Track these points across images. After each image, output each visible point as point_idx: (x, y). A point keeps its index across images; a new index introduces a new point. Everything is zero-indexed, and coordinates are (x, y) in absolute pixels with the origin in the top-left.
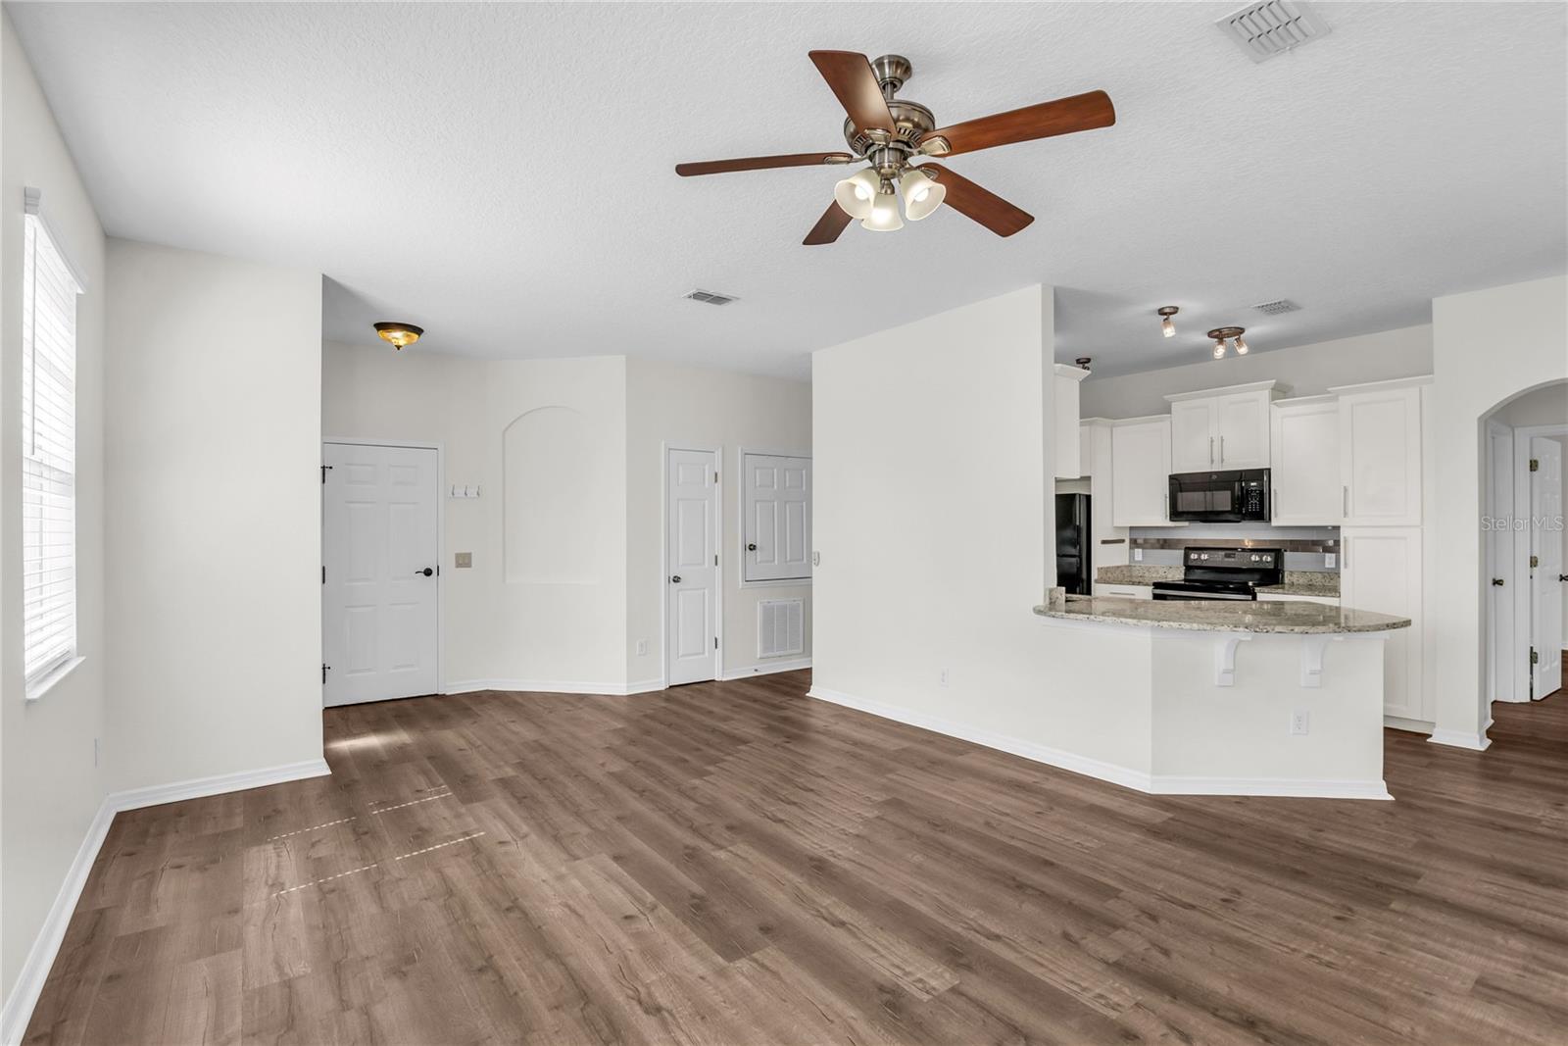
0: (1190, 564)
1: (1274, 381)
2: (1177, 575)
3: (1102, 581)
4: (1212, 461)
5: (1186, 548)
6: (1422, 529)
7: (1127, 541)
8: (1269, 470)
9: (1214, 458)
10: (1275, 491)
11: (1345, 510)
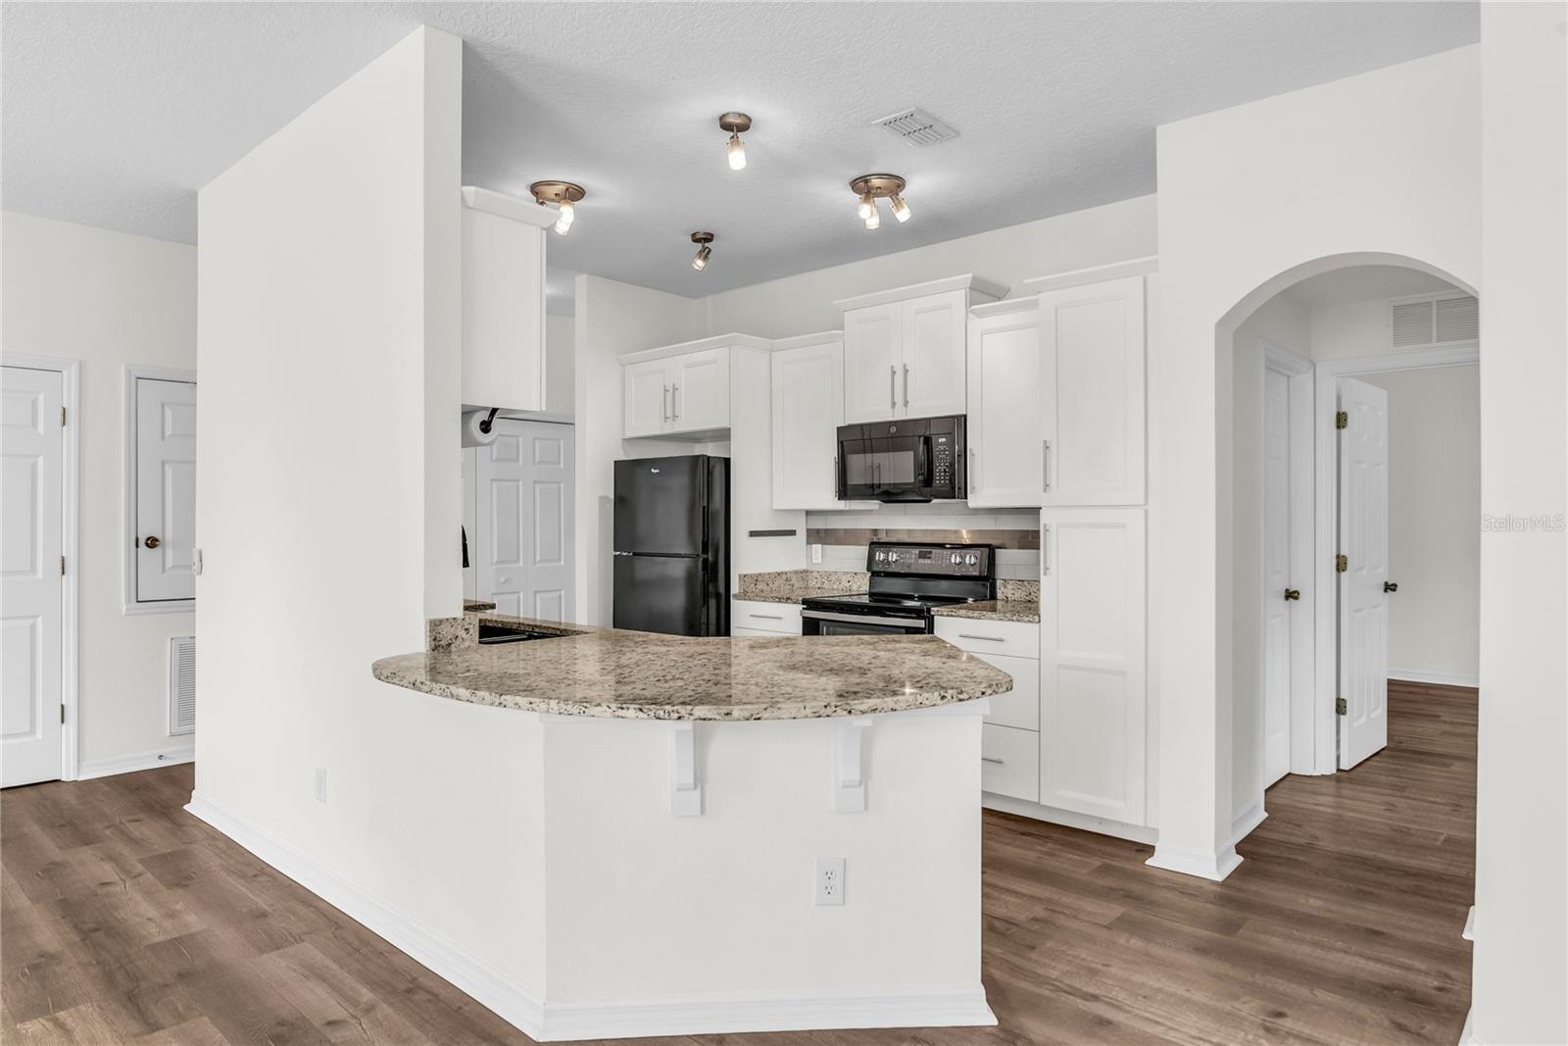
0: (875, 569)
1: (971, 275)
2: (859, 587)
3: (744, 596)
4: (894, 404)
5: (872, 543)
6: (1146, 512)
7: (802, 535)
8: (965, 416)
9: (896, 400)
10: (971, 450)
11: (1045, 481)
